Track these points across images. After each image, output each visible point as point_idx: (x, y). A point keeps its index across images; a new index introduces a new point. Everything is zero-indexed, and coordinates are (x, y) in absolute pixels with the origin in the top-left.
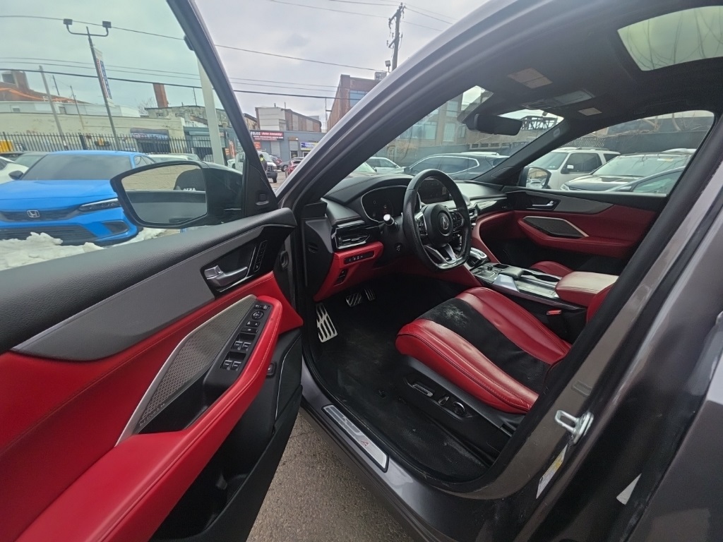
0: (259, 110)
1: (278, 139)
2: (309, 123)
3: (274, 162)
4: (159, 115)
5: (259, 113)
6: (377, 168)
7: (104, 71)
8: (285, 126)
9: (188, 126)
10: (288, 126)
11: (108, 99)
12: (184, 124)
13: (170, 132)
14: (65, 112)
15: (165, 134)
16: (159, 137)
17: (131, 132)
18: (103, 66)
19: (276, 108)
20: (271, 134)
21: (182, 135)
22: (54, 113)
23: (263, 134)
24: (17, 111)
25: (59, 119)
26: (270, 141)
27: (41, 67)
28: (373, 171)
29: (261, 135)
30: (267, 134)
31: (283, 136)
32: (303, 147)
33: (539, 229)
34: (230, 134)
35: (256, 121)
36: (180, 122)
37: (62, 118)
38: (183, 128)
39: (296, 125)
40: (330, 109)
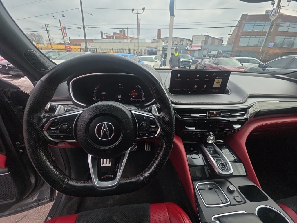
0: (194, 37)
1: (198, 49)
2: (217, 41)
3: (192, 60)
4: (157, 41)
5: (194, 38)
6: (244, 64)
7: (140, 26)
8: (204, 43)
9: (164, 45)
10: (205, 44)
11: (139, 36)
12: (163, 44)
13: (158, 47)
15: (156, 49)
16: (154, 49)
17: (147, 48)
18: (140, 24)
19: (202, 35)
20: (196, 47)
21: (161, 49)
22: (128, 43)
23: (193, 47)
24: (120, 42)
26: (194, 51)
27: (127, 27)
28: (241, 65)
29: (192, 48)
30: (194, 47)
31: (201, 48)
32: (209, 53)
34: (179, 48)
35: (191, 42)
36: (162, 44)
38: (162, 46)
39: (209, 42)
40: (231, 33)
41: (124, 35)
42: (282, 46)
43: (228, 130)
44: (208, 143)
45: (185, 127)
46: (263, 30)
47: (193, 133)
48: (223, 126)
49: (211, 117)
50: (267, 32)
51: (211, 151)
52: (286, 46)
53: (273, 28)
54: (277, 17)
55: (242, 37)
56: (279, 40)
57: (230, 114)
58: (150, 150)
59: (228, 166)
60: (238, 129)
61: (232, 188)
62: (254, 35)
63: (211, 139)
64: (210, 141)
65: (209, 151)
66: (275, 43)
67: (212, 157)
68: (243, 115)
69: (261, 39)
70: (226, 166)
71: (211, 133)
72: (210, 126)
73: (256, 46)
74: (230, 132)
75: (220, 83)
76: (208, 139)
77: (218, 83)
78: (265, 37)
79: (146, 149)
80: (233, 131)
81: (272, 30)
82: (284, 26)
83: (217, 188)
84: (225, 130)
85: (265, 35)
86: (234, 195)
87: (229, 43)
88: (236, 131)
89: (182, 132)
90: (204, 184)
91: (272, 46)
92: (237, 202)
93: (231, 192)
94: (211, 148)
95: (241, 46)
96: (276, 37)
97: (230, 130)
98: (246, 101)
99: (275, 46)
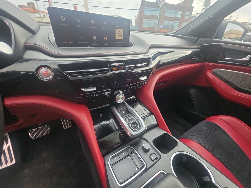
14: (45, 17)
19: (115, 15)
22: (41, 17)
25: (42, 19)
33: (226, 82)
37: (43, 19)
40: (137, 16)
41: (34, 8)
42: (167, 27)
43: (136, 84)
44: (118, 103)
45: (82, 89)
46: (156, 15)
47: (96, 95)
48: (130, 80)
49: (114, 70)
50: (159, 16)
51: (123, 111)
52: (169, 28)
53: (161, 14)
54: (163, 4)
55: (144, 19)
56: (165, 23)
57: (134, 65)
58: (70, 126)
59: (140, 123)
60: (145, 81)
61: (146, 146)
62: (151, 19)
63: (120, 98)
64: (120, 100)
65: (120, 112)
66: (163, 26)
67: (123, 117)
68: (148, 65)
69: (155, 22)
70: (138, 124)
71: (121, 92)
72: (116, 82)
73: (154, 27)
74: (138, 86)
75: (122, 34)
76: (117, 99)
77: (120, 35)
78: (158, 20)
79: (65, 127)
80: (142, 84)
81: (161, 15)
82: (168, 12)
83: (133, 152)
84: (133, 85)
85: (157, 19)
86: (150, 153)
87: (136, 24)
88: (143, 83)
89: (79, 97)
90: (118, 154)
91: (162, 28)
92: (153, 160)
93: (146, 151)
94: (123, 108)
95: (144, 26)
96: (164, 21)
97: (138, 83)
98: (148, 51)
99: (164, 27)
